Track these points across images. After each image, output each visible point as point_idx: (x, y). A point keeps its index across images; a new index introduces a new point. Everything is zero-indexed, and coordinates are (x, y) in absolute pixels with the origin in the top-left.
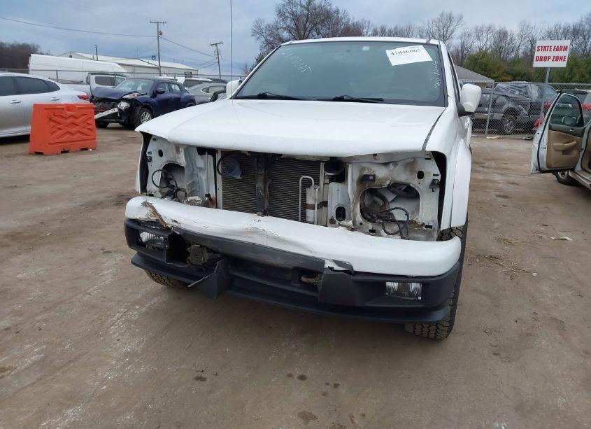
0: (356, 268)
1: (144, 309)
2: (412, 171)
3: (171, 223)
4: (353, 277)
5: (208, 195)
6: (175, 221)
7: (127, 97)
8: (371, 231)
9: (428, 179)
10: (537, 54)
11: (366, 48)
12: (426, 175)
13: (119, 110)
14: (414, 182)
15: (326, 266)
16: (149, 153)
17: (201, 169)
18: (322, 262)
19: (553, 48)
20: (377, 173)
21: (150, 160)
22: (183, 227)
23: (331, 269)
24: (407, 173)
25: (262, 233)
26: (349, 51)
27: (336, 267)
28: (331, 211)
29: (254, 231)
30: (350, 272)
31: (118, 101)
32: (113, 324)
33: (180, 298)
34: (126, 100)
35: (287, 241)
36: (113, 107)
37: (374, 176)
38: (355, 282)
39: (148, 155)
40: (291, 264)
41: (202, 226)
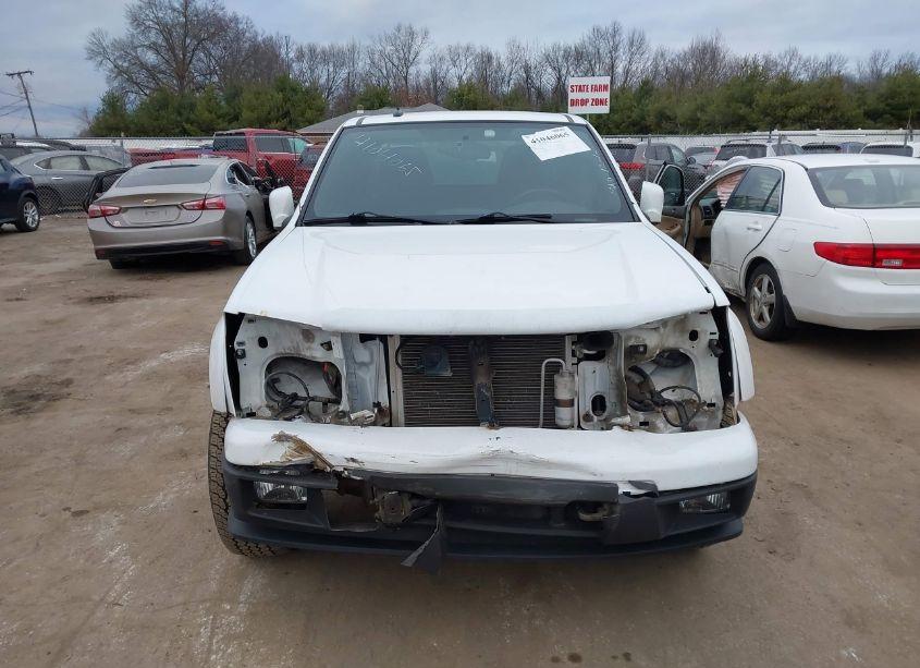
0: (661, 487)
2: (683, 331)
3: (345, 464)
4: (657, 501)
5: (377, 405)
6: (353, 460)
8: (642, 424)
9: (704, 339)
10: (572, 96)
11: (490, 133)
12: (701, 336)
14: (686, 346)
15: (620, 491)
16: (241, 344)
17: (363, 364)
18: (612, 488)
19: (590, 87)
20: (648, 342)
21: (243, 355)
22: (368, 467)
23: (627, 494)
24: (677, 334)
25: (510, 457)
26: (465, 138)
27: (634, 491)
28: (586, 405)
29: (495, 456)
30: (653, 493)
33: (287, 573)
35: (552, 463)
39: (236, 347)
40: (565, 498)
41: (406, 461)
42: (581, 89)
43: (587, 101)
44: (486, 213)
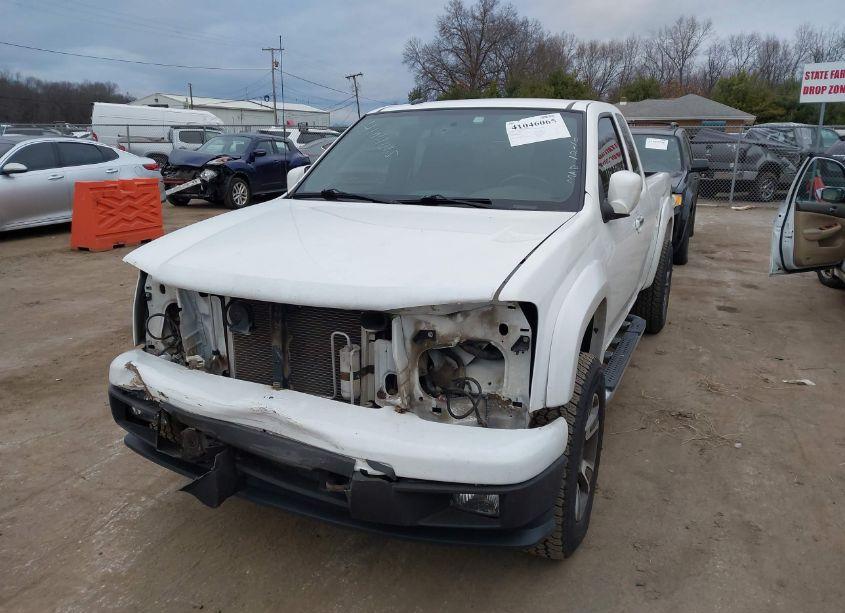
0: (399, 473)
1: (151, 503)
2: (492, 323)
3: (157, 395)
4: (395, 486)
5: (217, 353)
6: (162, 394)
7: (214, 162)
8: (435, 410)
9: (514, 336)
10: (806, 83)
11: (478, 120)
12: (510, 330)
13: (203, 181)
14: (496, 339)
15: (358, 467)
16: (149, 288)
17: (206, 316)
18: (351, 462)
19: (829, 74)
20: (438, 329)
21: (150, 298)
22: (171, 402)
23: (364, 472)
24: (485, 325)
25: (273, 416)
26: (454, 125)
27: (370, 471)
28: (379, 380)
29: (262, 413)
30: (389, 477)
31: (201, 169)
32: (101, 528)
34: (212, 167)
35: (305, 429)
36: (194, 178)
37: (434, 332)
38: (399, 492)
39: (146, 291)
40: (309, 464)
41: (195, 403)
42: (817, 75)
43: (824, 88)
44: (428, 194)
